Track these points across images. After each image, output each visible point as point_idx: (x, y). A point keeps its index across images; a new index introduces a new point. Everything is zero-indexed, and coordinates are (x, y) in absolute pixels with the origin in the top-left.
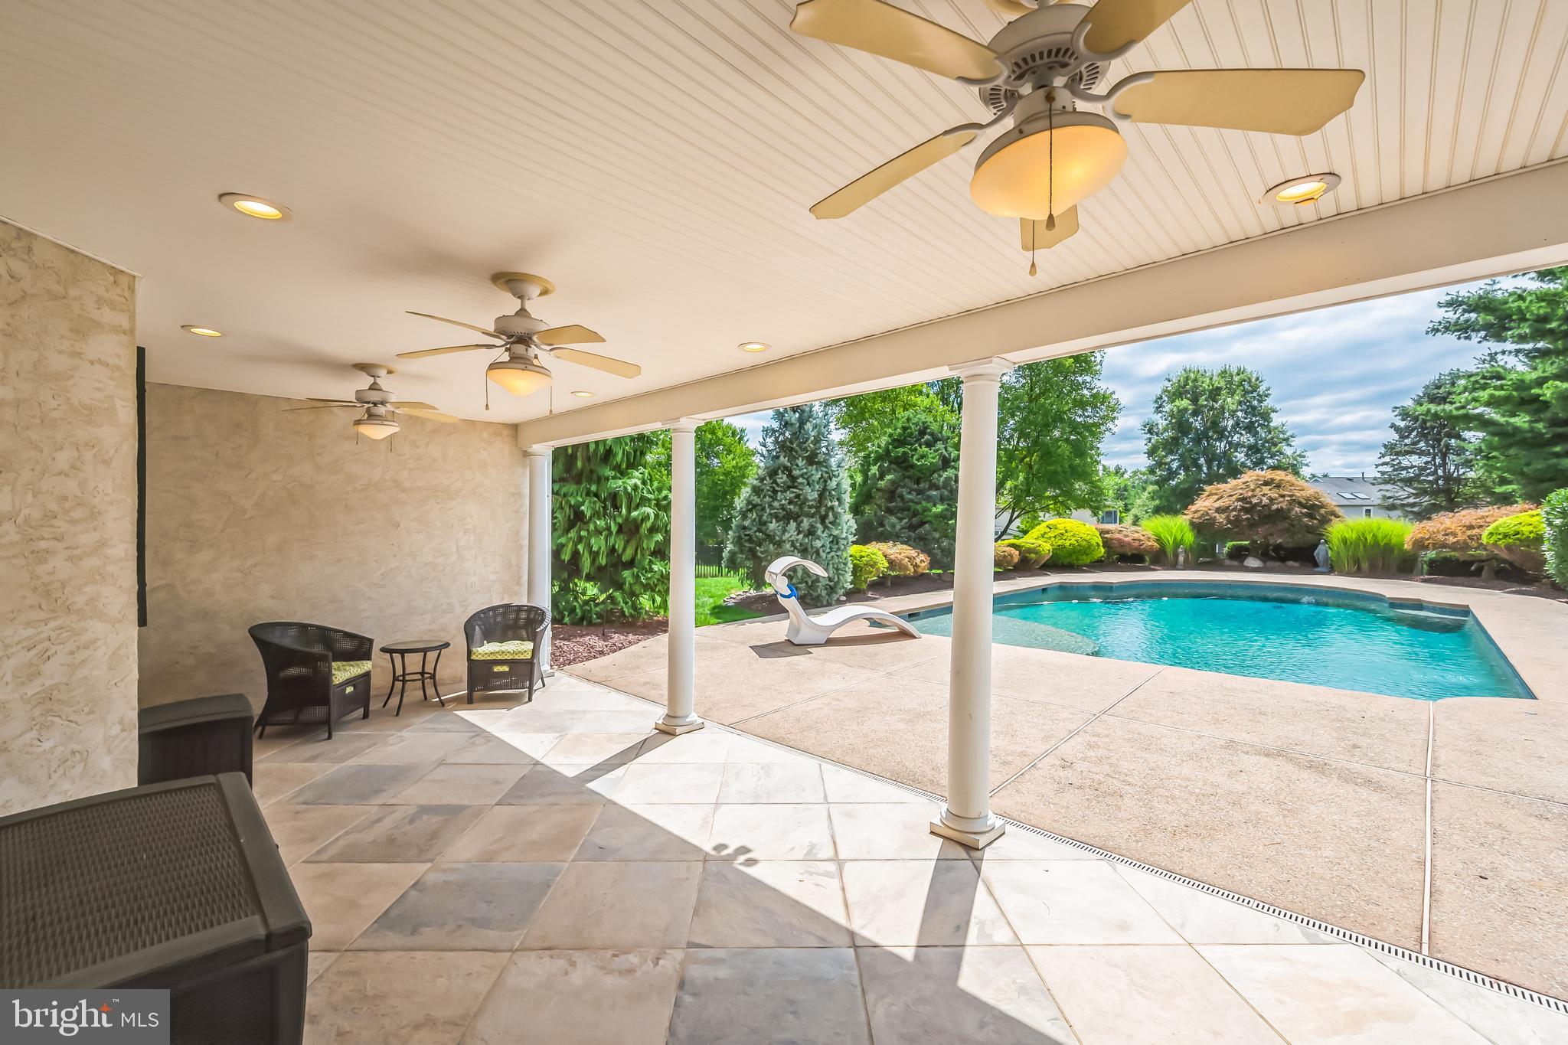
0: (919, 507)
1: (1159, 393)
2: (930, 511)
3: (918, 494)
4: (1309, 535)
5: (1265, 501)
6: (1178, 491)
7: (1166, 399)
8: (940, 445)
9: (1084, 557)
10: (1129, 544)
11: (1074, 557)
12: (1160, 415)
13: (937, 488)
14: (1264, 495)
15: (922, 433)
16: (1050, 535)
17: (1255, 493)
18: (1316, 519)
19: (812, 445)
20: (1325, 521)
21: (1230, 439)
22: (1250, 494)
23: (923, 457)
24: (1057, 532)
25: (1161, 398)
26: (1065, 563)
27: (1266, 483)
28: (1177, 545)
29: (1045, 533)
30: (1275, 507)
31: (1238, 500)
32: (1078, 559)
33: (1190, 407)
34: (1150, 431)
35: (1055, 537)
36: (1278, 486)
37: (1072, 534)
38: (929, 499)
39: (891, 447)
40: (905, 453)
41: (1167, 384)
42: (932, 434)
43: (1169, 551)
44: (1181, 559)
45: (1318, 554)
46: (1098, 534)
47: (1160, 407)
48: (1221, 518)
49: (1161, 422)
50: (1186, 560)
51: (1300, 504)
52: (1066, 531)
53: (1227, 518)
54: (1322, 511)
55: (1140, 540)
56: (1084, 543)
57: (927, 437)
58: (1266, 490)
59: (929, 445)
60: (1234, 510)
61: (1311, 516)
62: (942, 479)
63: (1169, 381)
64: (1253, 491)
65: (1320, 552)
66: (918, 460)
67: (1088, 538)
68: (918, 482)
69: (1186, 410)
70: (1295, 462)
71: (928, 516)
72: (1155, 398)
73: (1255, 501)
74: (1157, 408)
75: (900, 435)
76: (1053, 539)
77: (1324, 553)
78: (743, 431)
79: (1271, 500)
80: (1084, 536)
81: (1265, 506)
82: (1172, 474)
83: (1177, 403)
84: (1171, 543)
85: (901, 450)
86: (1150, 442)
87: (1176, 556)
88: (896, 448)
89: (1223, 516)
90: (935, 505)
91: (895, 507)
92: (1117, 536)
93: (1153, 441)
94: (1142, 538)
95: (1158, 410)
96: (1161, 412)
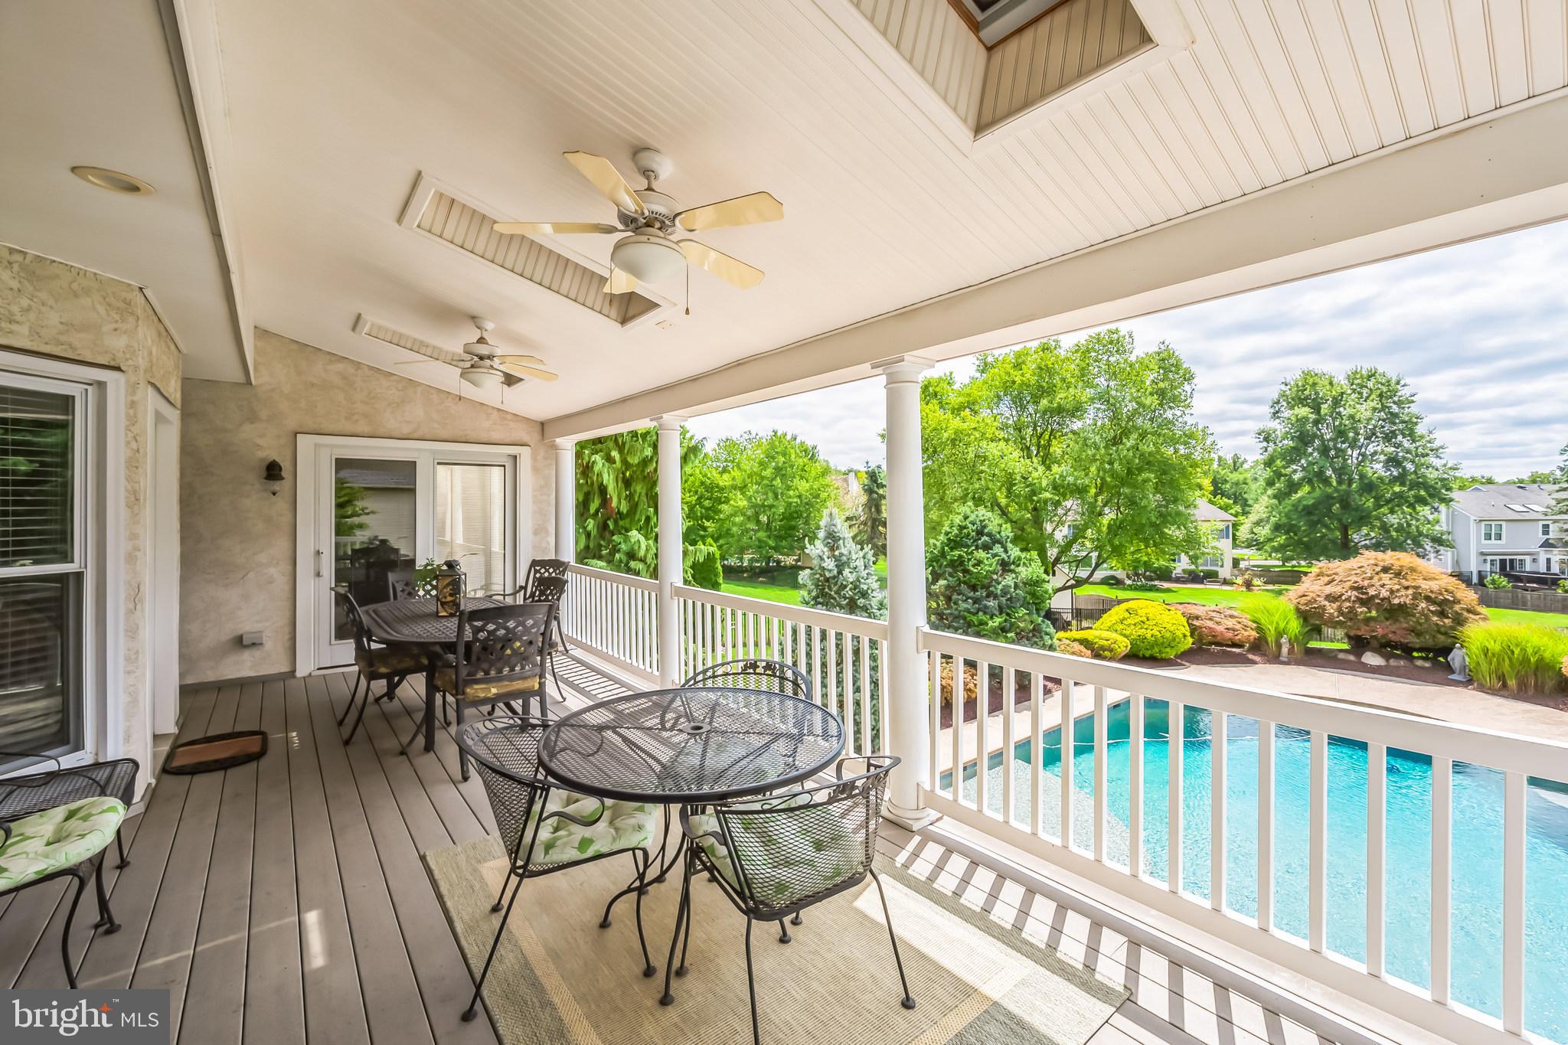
0: (974, 619)
1: (1276, 396)
2: (987, 624)
3: (974, 603)
4: (1440, 636)
5: (1384, 593)
6: (1300, 508)
7: (1285, 404)
8: (998, 549)
9: (1168, 650)
10: (1222, 633)
11: (1157, 650)
12: (1278, 421)
13: (996, 597)
14: (1383, 586)
15: (980, 533)
16: (1129, 621)
17: (1373, 581)
18: (1448, 618)
19: (850, 593)
20: (1459, 621)
21: (1363, 450)
22: (1366, 583)
23: (979, 563)
24: (1138, 619)
25: (1278, 402)
26: (1147, 655)
27: (1385, 570)
28: (1280, 635)
29: (1124, 619)
30: (1396, 601)
31: (1353, 588)
32: (1160, 652)
33: (1310, 416)
34: (1267, 439)
35: (1135, 625)
36: (1398, 574)
37: (1154, 622)
38: (985, 610)
39: (946, 548)
40: (960, 556)
41: (1283, 387)
42: (989, 535)
43: (1271, 638)
44: (1285, 650)
45: (1453, 659)
46: (1184, 621)
47: (1277, 412)
48: (1331, 609)
49: (1278, 427)
50: (1291, 651)
51: (1428, 599)
52: (1148, 620)
53: (1339, 610)
54: (1457, 608)
55: (1234, 630)
56: (1168, 635)
57: (985, 538)
58: (1386, 578)
59: (986, 547)
60: (1348, 600)
61: (1442, 614)
62: (1000, 587)
63: (1286, 385)
64: (1371, 578)
65: (1456, 657)
66: (974, 566)
67: (1172, 629)
68: (974, 588)
69: (1307, 419)
70: (1446, 476)
71: (984, 630)
72: (1271, 404)
73: (1372, 592)
74: (1274, 414)
75: (956, 536)
76: (1133, 627)
77: (1461, 659)
78: (815, 447)
79: (1392, 592)
80: (1168, 626)
81: (1383, 600)
82: (1293, 487)
83: (1297, 410)
84: (1273, 632)
85: (956, 553)
86: (1266, 451)
87: (1279, 646)
88: (952, 549)
89: (1335, 606)
90: (991, 618)
91: (951, 614)
92: (1209, 624)
93: (1269, 449)
94: (1238, 627)
95: (1275, 415)
96: (1279, 418)
